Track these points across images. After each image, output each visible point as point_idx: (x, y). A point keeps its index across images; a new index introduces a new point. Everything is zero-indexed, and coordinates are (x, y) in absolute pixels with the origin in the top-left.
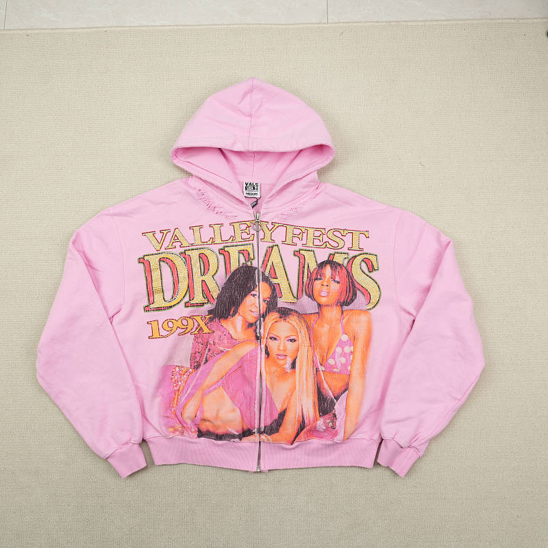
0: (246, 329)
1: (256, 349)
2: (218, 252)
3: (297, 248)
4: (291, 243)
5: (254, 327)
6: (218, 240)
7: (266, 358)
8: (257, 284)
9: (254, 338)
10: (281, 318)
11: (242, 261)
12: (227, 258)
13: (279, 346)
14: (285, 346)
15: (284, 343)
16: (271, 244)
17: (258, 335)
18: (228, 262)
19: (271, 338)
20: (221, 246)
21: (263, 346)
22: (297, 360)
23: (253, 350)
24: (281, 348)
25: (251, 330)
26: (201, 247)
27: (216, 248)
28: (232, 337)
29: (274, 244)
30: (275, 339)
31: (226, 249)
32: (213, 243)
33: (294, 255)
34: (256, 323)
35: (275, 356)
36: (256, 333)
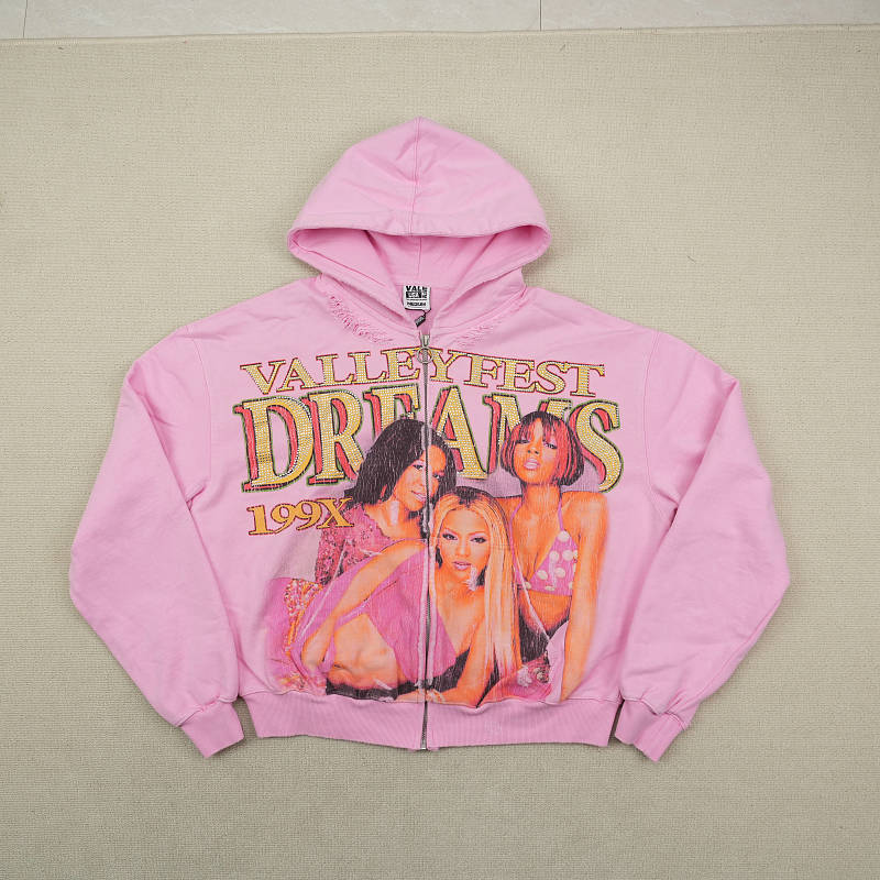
0: (405, 521)
1: (422, 553)
2: (361, 398)
3: (487, 392)
4: (479, 384)
5: (418, 518)
6: (361, 378)
7: (436, 568)
8: (424, 448)
9: (418, 536)
10: (461, 503)
11: (400, 411)
12: (376, 406)
13: (458, 549)
14: (468, 550)
15: (467, 543)
16: (447, 385)
17: (425, 531)
18: (378, 412)
19: (445, 536)
20: (367, 388)
21: (432, 549)
22: (488, 572)
23: (417, 555)
24: (462, 552)
25: (413, 523)
26: (335, 388)
27: (358, 391)
28: (382, 534)
29: (451, 384)
30: (452, 537)
31: (375, 392)
32: (354, 382)
33: (484, 402)
34: (421, 511)
35: (452, 565)
36: (422, 528)
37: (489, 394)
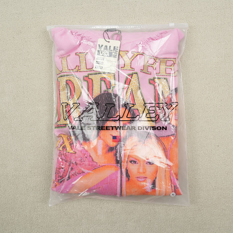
0: (106, 153)
1: (117, 172)
2: (82, 79)
3: (151, 77)
4: (146, 72)
5: (114, 151)
6: (83, 68)
7: (126, 181)
8: (118, 109)
9: (114, 162)
10: (139, 141)
11: (104, 88)
12: (90, 85)
13: (138, 169)
14: (144, 169)
15: (144, 166)
16: (131, 72)
17: (118, 159)
18: (91, 88)
19: (131, 162)
20: (86, 74)
21: (124, 170)
22: (157, 181)
23: (113, 174)
24: (141, 171)
25: (111, 154)
26: (68, 74)
27: (81, 75)
28: (93, 160)
29: (133, 71)
30: (135, 162)
31: (90, 77)
32: (79, 71)
33: (150, 83)
34: (116, 147)
35: (135, 179)
36: (117, 157)
37: (152, 78)
